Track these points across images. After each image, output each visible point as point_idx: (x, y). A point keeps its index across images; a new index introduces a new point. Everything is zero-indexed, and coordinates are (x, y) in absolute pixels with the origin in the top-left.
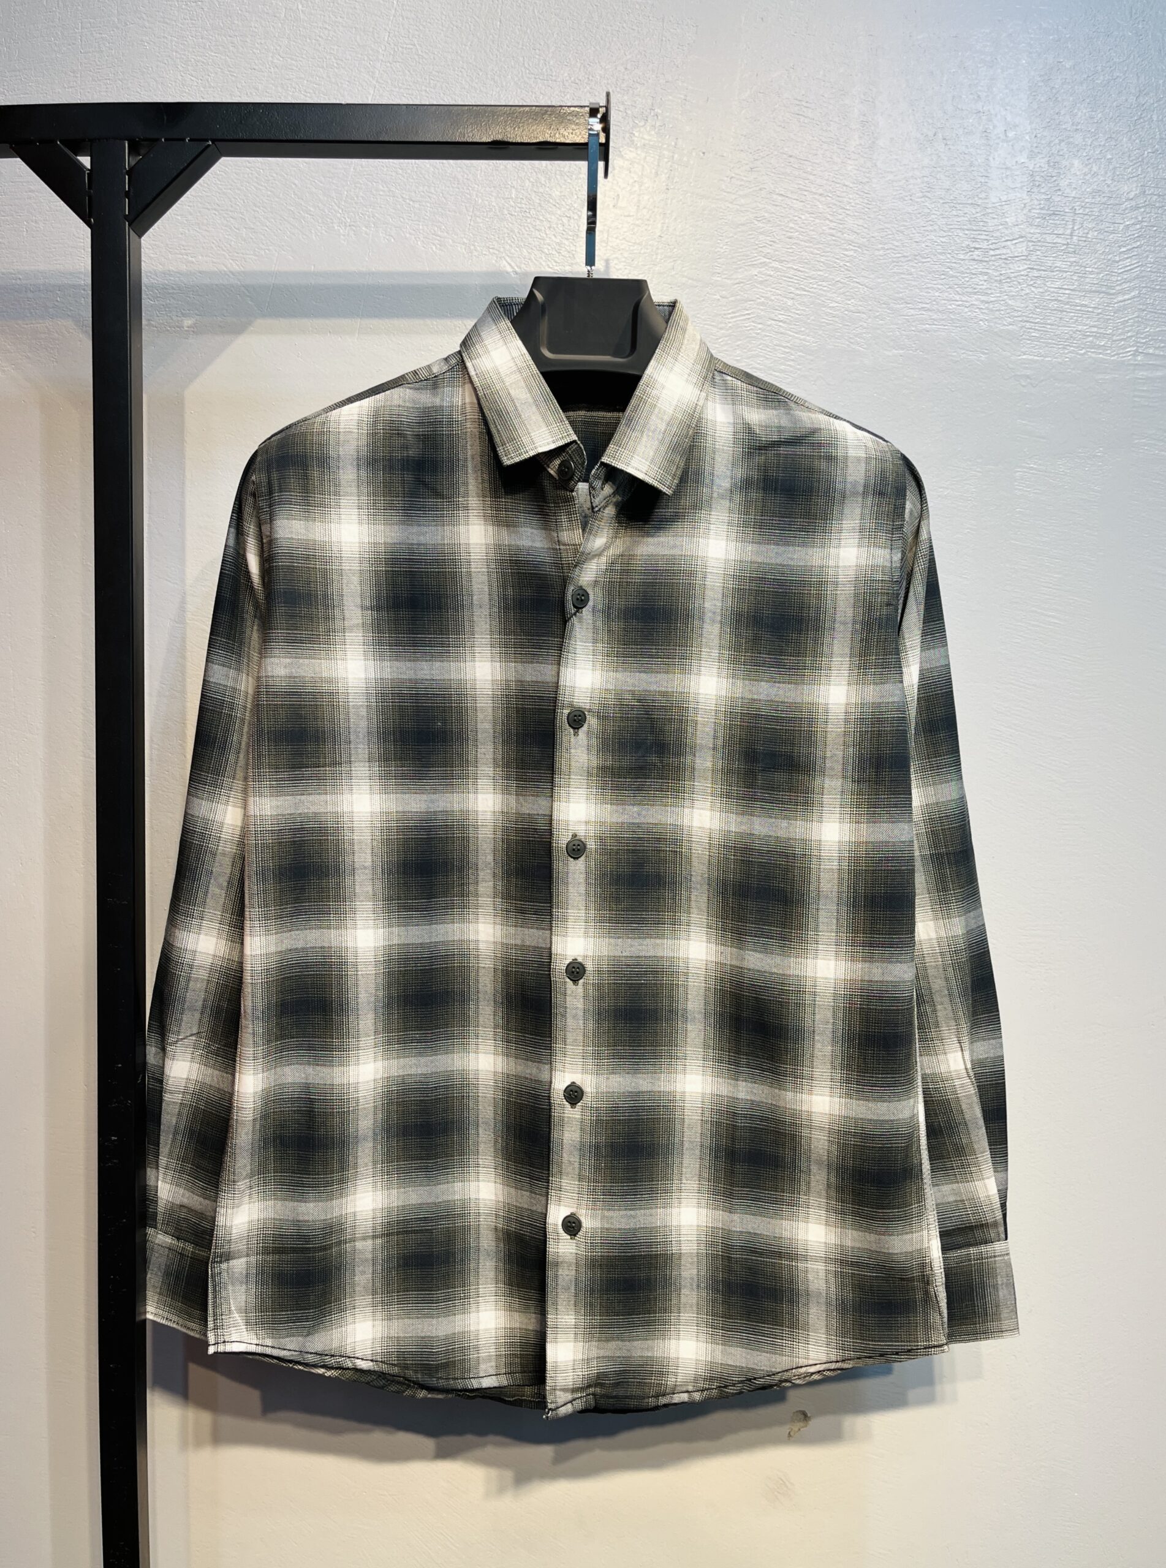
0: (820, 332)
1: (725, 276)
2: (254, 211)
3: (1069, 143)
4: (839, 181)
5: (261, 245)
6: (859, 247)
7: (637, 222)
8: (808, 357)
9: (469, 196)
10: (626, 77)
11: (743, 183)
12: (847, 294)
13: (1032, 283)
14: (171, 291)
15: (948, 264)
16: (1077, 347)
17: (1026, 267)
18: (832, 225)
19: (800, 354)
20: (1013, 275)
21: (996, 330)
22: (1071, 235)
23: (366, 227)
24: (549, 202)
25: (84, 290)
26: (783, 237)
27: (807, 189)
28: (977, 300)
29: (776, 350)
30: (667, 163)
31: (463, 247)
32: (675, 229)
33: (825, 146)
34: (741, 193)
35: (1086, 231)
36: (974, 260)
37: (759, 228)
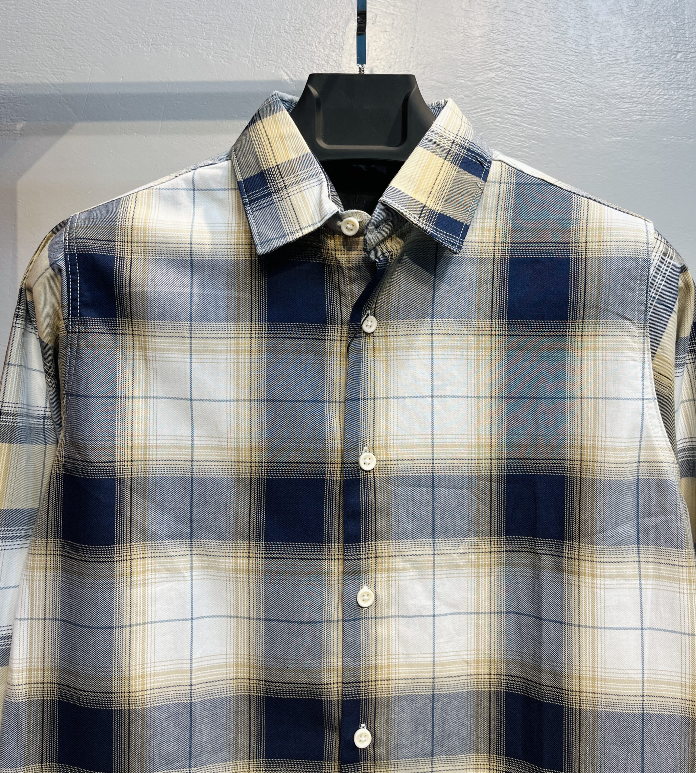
1: (469, 79)
9: (251, 18)
12: (571, 91)
19: (532, 142)
24: (318, 21)
32: (424, 41)
37: (494, 39)
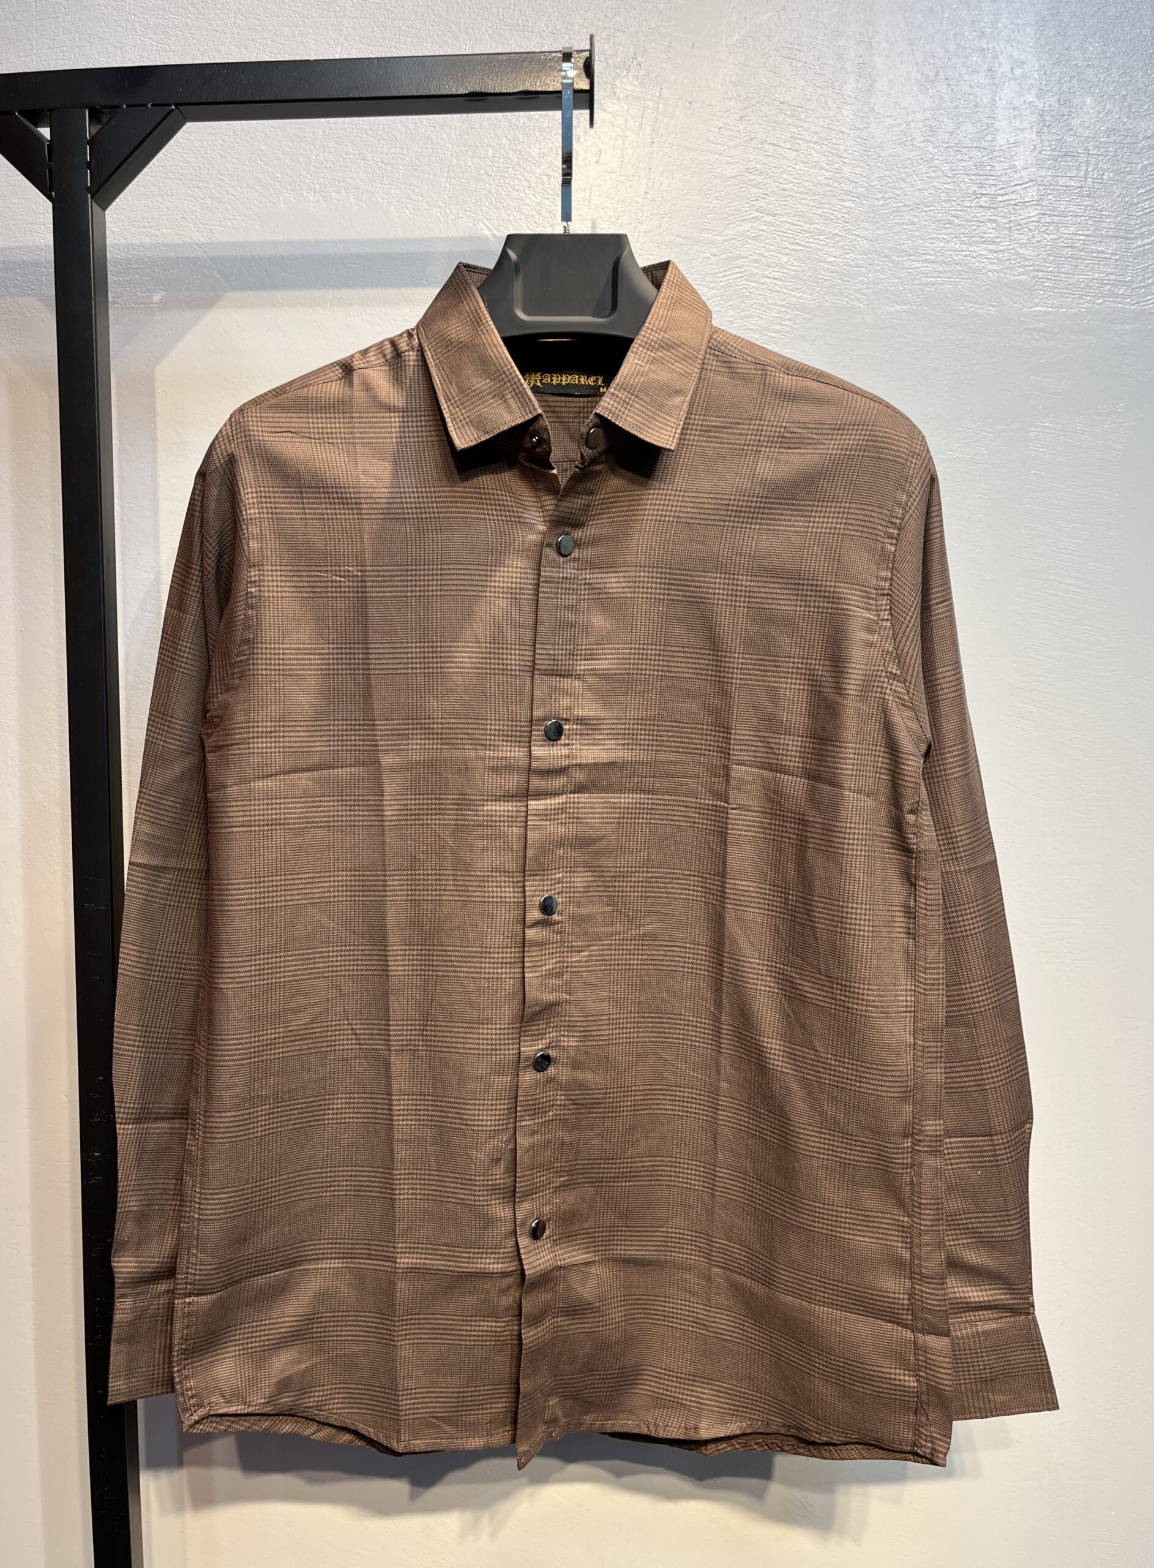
0: (818, 289)
1: (716, 233)
2: (220, 179)
3: (1080, 80)
4: (835, 128)
5: (227, 215)
6: (857, 197)
7: (621, 179)
8: (806, 316)
9: (443, 157)
10: (606, 25)
11: (732, 133)
13: (1044, 229)
14: (135, 266)
15: (953, 212)
16: (1094, 297)
17: (1037, 212)
18: (828, 174)
19: (796, 313)
20: (1023, 222)
21: (1006, 281)
22: (1086, 177)
23: (337, 193)
24: (527, 160)
25: (45, 267)
26: (776, 189)
27: (801, 137)
28: (984, 249)
29: (771, 310)
30: (651, 114)
31: (439, 210)
32: (661, 184)
33: (820, 91)
34: (731, 144)
35: (1101, 172)
36: (981, 207)
37: (750, 180)
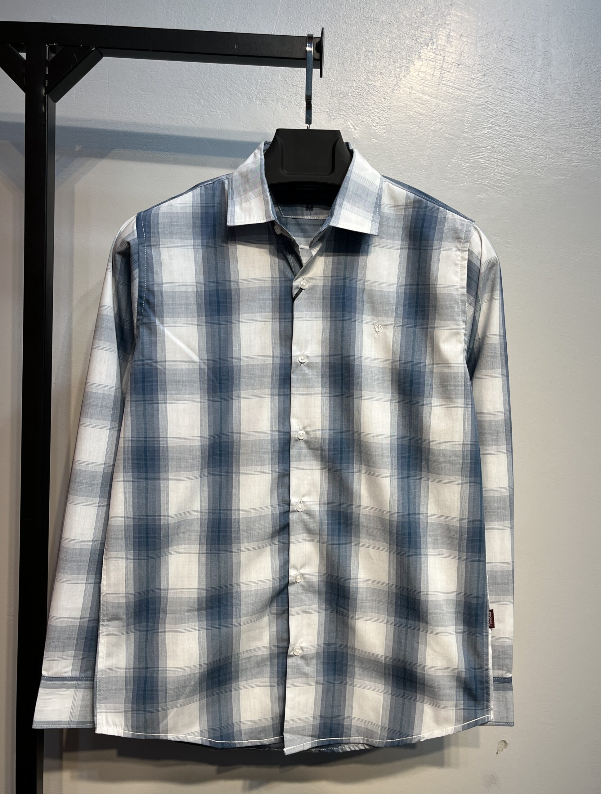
0: (520, 166)
5: (212, 109)
8: (514, 179)
11: (479, 82)
12: (535, 145)
18: (527, 107)
23: (272, 101)
26: (501, 112)
27: (514, 86)
31: (326, 113)
33: (524, 64)
